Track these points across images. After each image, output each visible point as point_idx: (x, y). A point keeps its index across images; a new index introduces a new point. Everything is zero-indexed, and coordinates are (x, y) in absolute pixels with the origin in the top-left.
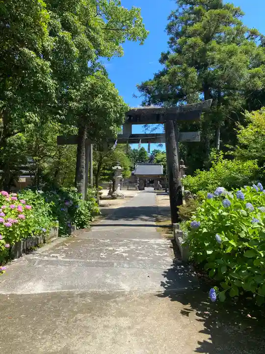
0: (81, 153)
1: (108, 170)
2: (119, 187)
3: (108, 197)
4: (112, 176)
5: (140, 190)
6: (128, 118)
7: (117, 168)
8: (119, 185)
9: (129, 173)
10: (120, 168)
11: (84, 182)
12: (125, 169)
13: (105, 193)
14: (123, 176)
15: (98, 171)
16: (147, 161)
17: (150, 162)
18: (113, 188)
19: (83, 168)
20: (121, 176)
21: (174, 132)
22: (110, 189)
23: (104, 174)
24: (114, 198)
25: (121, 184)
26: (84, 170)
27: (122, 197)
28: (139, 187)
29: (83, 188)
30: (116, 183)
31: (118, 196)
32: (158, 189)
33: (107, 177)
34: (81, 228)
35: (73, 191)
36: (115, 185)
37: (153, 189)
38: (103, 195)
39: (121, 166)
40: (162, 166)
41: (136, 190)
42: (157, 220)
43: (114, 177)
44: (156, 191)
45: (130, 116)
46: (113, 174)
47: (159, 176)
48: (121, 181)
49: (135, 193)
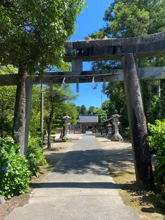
0: (20, 93)
1: (59, 119)
2: (68, 132)
3: (60, 140)
4: (62, 124)
5: (82, 133)
6: (78, 51)
7: (67, 117)
8: (68, 130)
9: (76, 121)
10: (68, 117)
11: (24, 131)
12: (73, 118)
13: (57, 136)
14: (71, 123)
15: (50, 119)
16: (86, 114)
17: (88, 114)
18: (63, 133)
19: (22, 112)
20: (69, 124)
21: (135, 66)
22: (62, 133)
23: (57, 122)
24: (64, 141)
25: (69, 129)
26: (24, 115)
27: (70, 140)
28: (82, 131)
29: (22, 139)
30: (66, 128)
31: (67, 139)
32: (95, 133)
33: (58, 124)
34: (15, 195)
35: (8, 143)
36: (65, 131)
37: (92, 132)
38: (56, 139)
39: (70, 116)
40: (98, 117)
41: (80, 133)
42: (111, 173)
43: (64, 125)
44: (94, 134)
45: (81, 50)
46: (64, 122)
47: (95, 123)
48: (69, 127)
49: (80, 136)
